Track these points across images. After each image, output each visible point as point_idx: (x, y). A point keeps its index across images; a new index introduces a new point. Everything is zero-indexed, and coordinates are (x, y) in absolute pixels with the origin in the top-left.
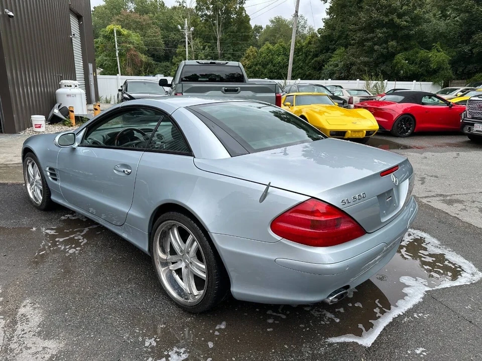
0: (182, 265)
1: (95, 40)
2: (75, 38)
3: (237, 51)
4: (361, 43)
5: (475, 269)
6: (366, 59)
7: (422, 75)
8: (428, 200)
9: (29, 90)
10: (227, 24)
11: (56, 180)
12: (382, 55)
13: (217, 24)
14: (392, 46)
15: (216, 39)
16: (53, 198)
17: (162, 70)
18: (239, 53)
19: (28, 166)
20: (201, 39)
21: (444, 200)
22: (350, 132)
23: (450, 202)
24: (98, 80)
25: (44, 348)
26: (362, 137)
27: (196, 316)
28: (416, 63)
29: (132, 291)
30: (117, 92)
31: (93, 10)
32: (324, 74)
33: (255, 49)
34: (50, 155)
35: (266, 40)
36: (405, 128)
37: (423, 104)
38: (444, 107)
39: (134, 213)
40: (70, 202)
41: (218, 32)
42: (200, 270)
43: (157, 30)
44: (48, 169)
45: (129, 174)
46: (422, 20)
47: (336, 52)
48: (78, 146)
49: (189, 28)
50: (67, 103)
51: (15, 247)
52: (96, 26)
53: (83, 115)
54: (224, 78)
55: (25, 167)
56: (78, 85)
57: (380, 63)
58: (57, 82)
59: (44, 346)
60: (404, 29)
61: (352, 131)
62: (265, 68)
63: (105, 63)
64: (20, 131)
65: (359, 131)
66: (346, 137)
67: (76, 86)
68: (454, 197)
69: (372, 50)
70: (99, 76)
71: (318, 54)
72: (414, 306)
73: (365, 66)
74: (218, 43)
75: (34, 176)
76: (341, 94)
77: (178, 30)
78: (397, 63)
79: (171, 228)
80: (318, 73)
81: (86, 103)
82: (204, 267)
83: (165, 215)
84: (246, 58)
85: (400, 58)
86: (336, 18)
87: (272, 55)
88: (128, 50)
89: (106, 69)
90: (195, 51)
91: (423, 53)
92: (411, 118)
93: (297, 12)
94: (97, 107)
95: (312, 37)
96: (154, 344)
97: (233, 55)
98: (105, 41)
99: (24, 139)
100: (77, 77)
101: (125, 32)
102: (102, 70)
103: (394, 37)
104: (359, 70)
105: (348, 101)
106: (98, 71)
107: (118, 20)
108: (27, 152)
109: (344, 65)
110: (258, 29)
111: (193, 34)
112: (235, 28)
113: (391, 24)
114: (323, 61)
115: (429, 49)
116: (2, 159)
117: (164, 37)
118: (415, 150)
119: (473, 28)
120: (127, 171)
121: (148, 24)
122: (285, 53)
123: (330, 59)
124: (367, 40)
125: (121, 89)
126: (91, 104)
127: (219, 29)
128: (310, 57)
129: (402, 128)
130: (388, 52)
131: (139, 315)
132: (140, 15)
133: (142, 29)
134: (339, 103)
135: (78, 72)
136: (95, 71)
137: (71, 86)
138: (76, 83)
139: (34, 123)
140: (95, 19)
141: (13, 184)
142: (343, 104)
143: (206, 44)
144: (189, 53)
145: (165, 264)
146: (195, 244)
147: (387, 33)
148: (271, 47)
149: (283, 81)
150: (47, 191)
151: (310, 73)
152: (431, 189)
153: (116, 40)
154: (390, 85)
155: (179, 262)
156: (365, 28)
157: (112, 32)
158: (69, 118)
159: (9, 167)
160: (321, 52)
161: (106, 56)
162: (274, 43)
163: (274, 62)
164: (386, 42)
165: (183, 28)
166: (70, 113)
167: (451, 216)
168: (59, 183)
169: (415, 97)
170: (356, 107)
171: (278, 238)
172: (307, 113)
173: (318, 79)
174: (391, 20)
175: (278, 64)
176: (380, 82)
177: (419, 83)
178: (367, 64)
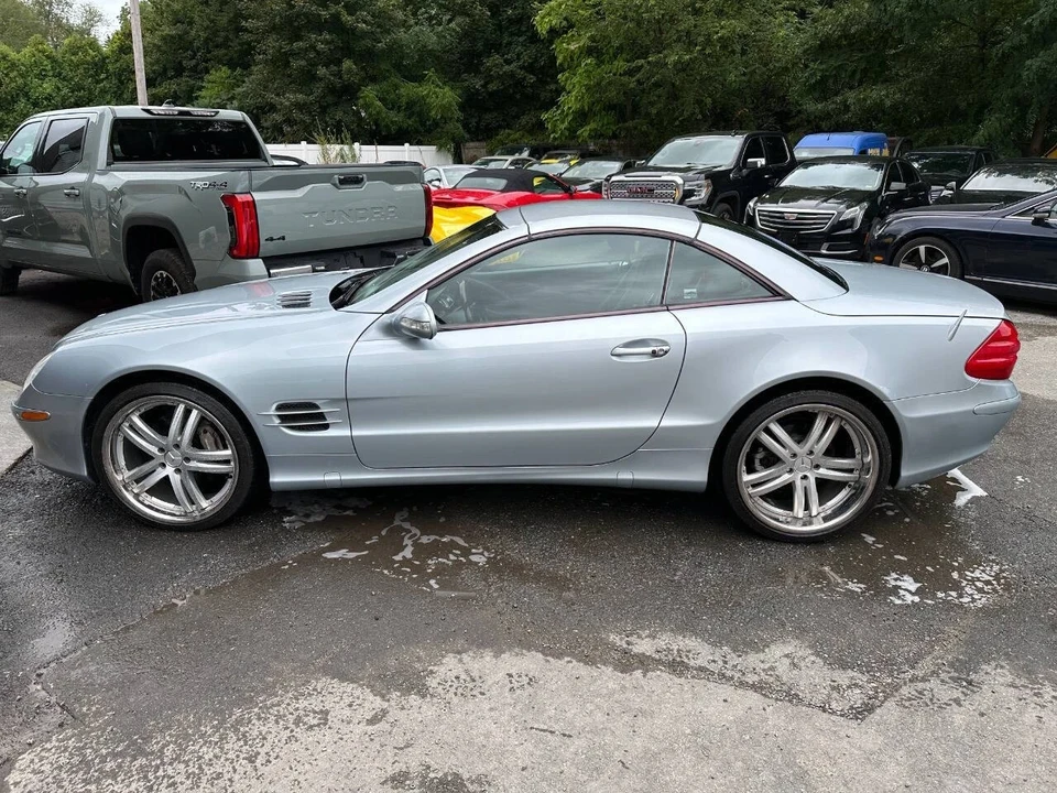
0: (796, 477)
4: (280, 61)
6: (300, 97)
7: (415, 132)
12: (332, 90)
14: (349, 71)
28: (400, 109)
44: (273, 409)
45: (664, 353)
46: (393, 23)
47: (209, 77)
57: (328, 106)
60: (364, 38)
87: (23, 76)
91: (409, 90)
113: (335, 24)
115: (419, 80)
119: (480, 46)
122: (60, 74)
123: (198, 93)
124: (294, 55)
130: (344, 84)
147: (332, 43)
154: (367, 153)
155: (786, 474)
156: (280, 27)
164: (339, 62)
171: (975, 380)
174: (336, 17)
175: (46, 99)
176: (346, 147)
177: (416, 148)
178: (300, 107)
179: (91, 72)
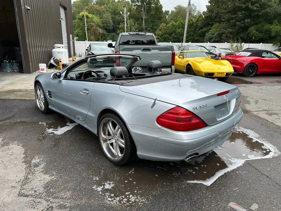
0: (113, 141)
1: (73, 21)
2: (63, 20)
3: (154, 26)
4: (228, 21)
5: (277, 151)
6: (231, 30)
7: (266, 39)
8: (258, 113)
9: (38, 50)
10: (149, 10)
11: (51, 97)
12: (241, 28)
13: (143, 10)
14: (247, 22)
15: (142, 19)
16: (50, 107)
17: (111, 38)
18: (156, 27)
19: (37, 90)
20: (134, 20)
21: (267, 113)
22: (216, 73)
23: (271, 114)
24: (75, 44)
25: (44, 179)
26: (223, 77)
27: (120, 167)
28: (263, 32)
29: (88, 154)
30: (85, 51)
31: (73, 3)
32: (206, 39)
33: (165, 25)
34: (48, 84)
35: (172, 19)
36: (251, 71)
37: (263, 57)
38: (276, 59)
39: (90, 114)
40: (58, 109)
41: (143, 15)
42: (122, 143)
43: (109, 15)
44: (47, 92)
45: (88, 94)
46: (267, 6)
47: (213, 26)
48: (63, 79)
49: (127, 13)
50: (58, 57)
51: (31, 131)
52: (74, 13)
53: (67, 63)
54: (145, 42)
55: (36, 91)
56: (64, 47)
57: (240, 32)
58: (53, 46)
59: (44, 177)
60: (255, 12)
61: (217, 73)
62: (171, 36)
63: (79, 34)
64: (33, 72)
65: (222, 73)
66: (214, 76)
67: (63, 47)
68: (274, 112)
69: (235, 25)
70: (75, 42)
71: (202, 27)
72: (237, 167)
73: (231, 34)
74: (143, 22)
75: (40, 96)
76: (215, 51)
77: (121, 14)
78: (250, 32)
79: (108, 122)
80: (203, 38)
81: (68, 57)
82: (123, 141)
83: (105, 115)
84: (160, 30)
85: (252, 29)
86: (214, 6)
87: (175, 28)
88: (92, 26)
89: (80, 37)
90: (130, 27)
91: (267, 26)
92: (255, 65)
93: (189, 3)
94: (74, 59)
95: (199, 17)
96: (98, 179)
97: (152, 28)
98: (79, 21)
99: (35, 76)
100: (63, 42)
101: (90, 16)
102: (77, 38)
103: (249, 17)
104: (226, 36)
105: (218, 55)
106: (75, 38)
107: (87, 9)
108: (37, 83)
109: (218, 34)
110: (167, 12)
111: (129, 17)
112: (153, 13)
113: (247, 9)
114: (206, 32)
115: (271, 23)
116: (24, 87)
117: (113, 18)
118: (255, 84)
120: (87, 92)
121: (104, 11)
122: (183, 27)
123: (210, 30)
124: (232, 19)
125: (87, 49)
126: (71, 57)
127: (144, 13)
128: (197, 29)
129: (249, 71)
130: (245, 26)
131: (91, 165)
132: (99, 6)
133: (100, 14)
134: (211, 57)
135: (64, 39)
136: (73, 39)
137: (60, 47)
138: (63, 45)
139: (40, 68)
140: (74, 9)
141: (29, 100)
142: (215, 57)
143: (137, 22)
144: (126, 28)
145: (105, 141)
146: (120, 130)
147: (244, 14)
148: (174, 23)
149: (181, 43)
150: (46, 103)
151: (198, 39)
152: (261, 107)
153: (85, 21)
154: (246, 46)
155: (112, 139)
156: (231, 11)
157: (83, 16)
158: (59, 65)
159: (27, 91)
160: (205, 26)
161: (80, 30)
162: (176, 21)
163: (177, 32)
164: (244, 20)
165: (123, 13)
166: (60, 62)
167: (269, 122)
168: (53, 99)
169: (258, 53)
170: (222, 59)
171: (160, 126)
172: (191, 62)
173: (203, 42)
174: (247, 7)
175: (178, 33)
176: (239, 44)
177: (264, 44)
178: (231, 33)
179: (190, 26)
